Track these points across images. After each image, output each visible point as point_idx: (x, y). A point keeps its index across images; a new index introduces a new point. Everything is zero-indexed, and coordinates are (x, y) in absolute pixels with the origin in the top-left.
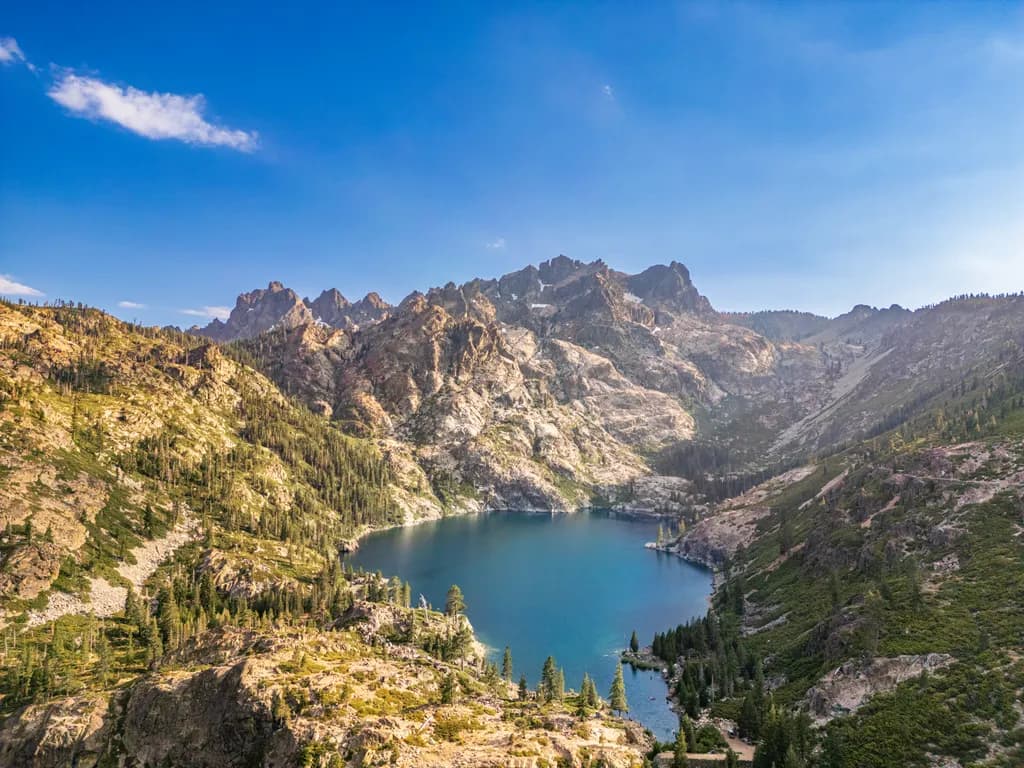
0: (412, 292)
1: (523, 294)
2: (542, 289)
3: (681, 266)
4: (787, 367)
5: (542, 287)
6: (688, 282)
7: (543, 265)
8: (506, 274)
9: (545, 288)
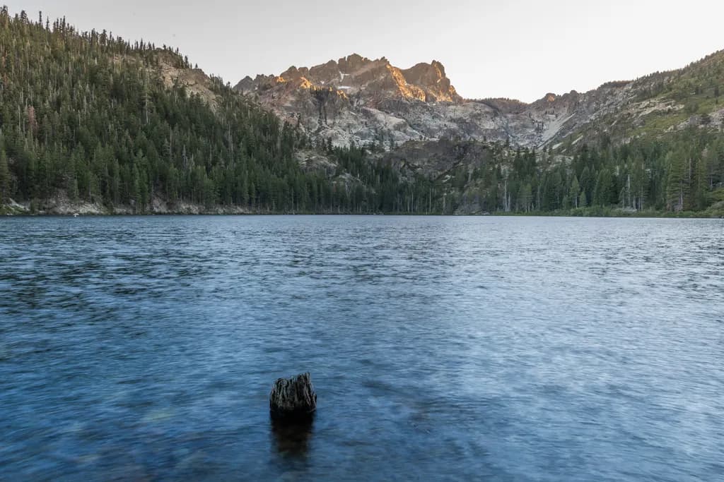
0: (245, 77)
1: (329, 80)
2: (342, 78)
3: (439, 64)
4: (511, 127)
5: (342, 75)
6: (444, 74)
7: (341, 60)
8: (314, 66)
9: (345, 76)
